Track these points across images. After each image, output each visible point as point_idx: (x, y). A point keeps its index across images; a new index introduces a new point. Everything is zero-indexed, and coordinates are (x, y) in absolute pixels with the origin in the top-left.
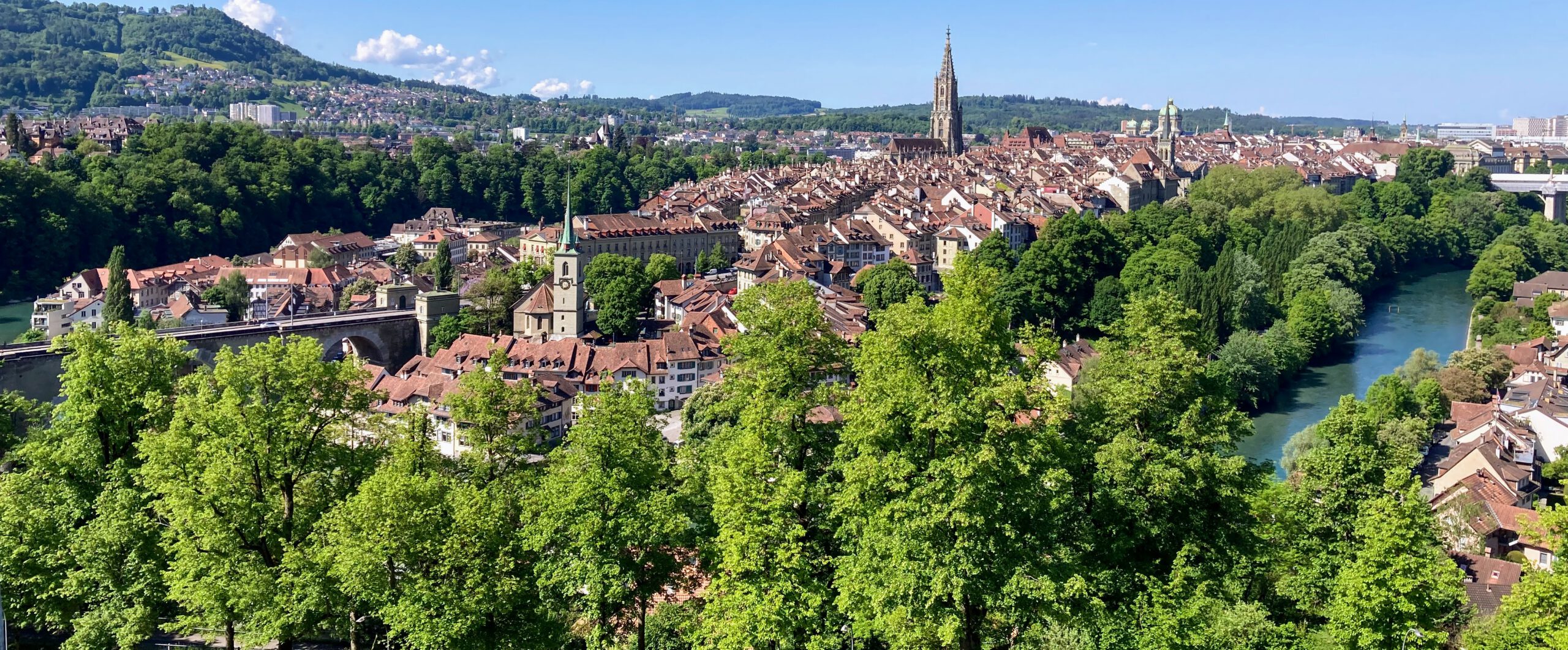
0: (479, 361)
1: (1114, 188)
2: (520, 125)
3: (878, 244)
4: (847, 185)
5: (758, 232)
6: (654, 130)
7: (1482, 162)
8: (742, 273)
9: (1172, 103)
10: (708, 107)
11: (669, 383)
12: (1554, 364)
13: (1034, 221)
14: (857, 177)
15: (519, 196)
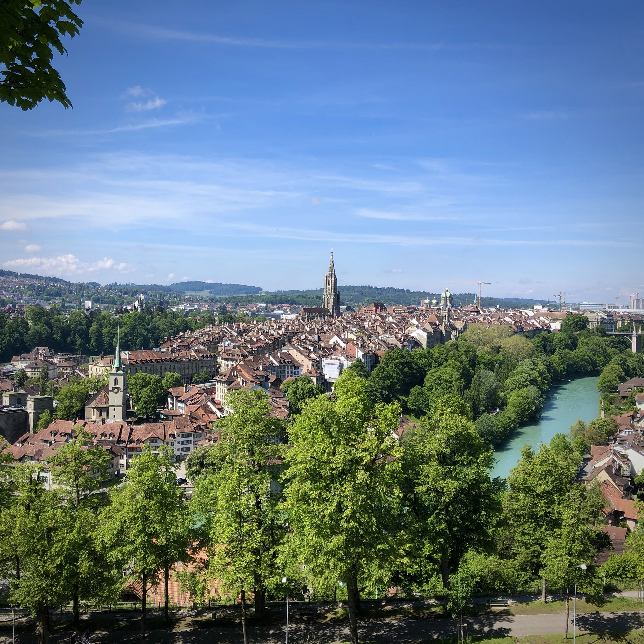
0: (65, 436)
1: (419, 335)
2: (89, 300)
3: (294, 365)
4: (278, 333)
5: (227, 360)
6: (167, 303)
7: (602, 322)
8: (219, 384)
9: (447, 291)
10: (198, 290)
11: (176, 446)
12: (639, 425)
13: (378, 353)
14: (283, 329)
15: (88, 341)
